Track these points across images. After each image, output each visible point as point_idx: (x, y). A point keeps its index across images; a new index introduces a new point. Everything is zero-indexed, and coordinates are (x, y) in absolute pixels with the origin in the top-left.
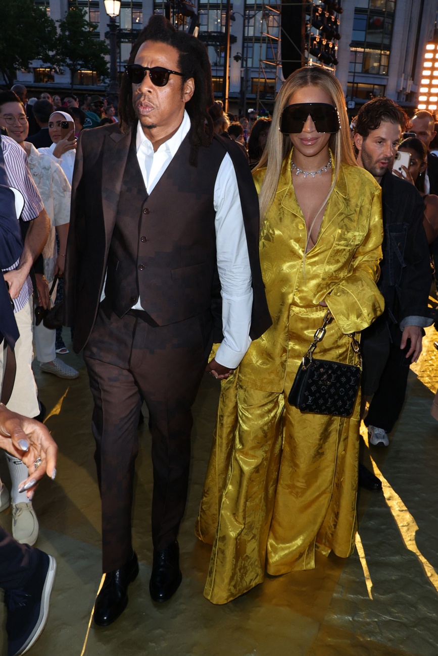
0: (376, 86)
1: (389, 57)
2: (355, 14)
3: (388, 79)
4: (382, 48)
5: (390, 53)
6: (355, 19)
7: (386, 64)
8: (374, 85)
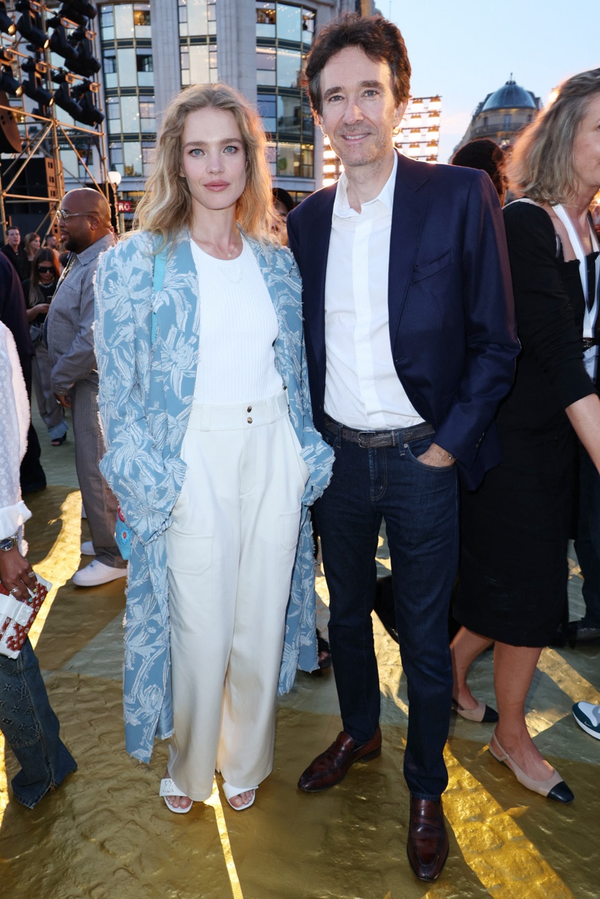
0: (299, 194)
1: (313, 152)
2: (258, 94)
3: (314, 183)
4: (301, 140)
5: (314, 148)
6: (259, 101)
7: (310, 163)
8: (297, 192)
